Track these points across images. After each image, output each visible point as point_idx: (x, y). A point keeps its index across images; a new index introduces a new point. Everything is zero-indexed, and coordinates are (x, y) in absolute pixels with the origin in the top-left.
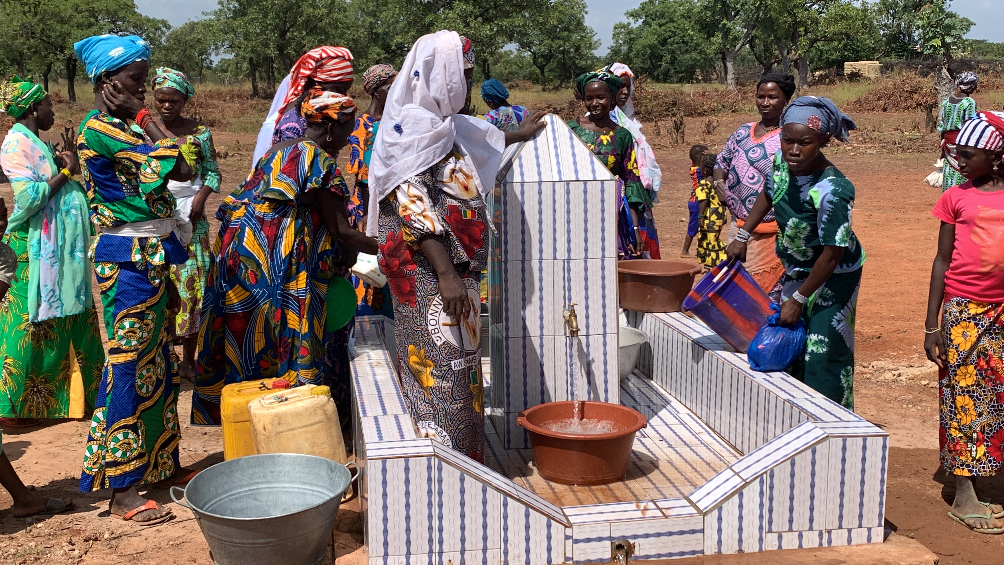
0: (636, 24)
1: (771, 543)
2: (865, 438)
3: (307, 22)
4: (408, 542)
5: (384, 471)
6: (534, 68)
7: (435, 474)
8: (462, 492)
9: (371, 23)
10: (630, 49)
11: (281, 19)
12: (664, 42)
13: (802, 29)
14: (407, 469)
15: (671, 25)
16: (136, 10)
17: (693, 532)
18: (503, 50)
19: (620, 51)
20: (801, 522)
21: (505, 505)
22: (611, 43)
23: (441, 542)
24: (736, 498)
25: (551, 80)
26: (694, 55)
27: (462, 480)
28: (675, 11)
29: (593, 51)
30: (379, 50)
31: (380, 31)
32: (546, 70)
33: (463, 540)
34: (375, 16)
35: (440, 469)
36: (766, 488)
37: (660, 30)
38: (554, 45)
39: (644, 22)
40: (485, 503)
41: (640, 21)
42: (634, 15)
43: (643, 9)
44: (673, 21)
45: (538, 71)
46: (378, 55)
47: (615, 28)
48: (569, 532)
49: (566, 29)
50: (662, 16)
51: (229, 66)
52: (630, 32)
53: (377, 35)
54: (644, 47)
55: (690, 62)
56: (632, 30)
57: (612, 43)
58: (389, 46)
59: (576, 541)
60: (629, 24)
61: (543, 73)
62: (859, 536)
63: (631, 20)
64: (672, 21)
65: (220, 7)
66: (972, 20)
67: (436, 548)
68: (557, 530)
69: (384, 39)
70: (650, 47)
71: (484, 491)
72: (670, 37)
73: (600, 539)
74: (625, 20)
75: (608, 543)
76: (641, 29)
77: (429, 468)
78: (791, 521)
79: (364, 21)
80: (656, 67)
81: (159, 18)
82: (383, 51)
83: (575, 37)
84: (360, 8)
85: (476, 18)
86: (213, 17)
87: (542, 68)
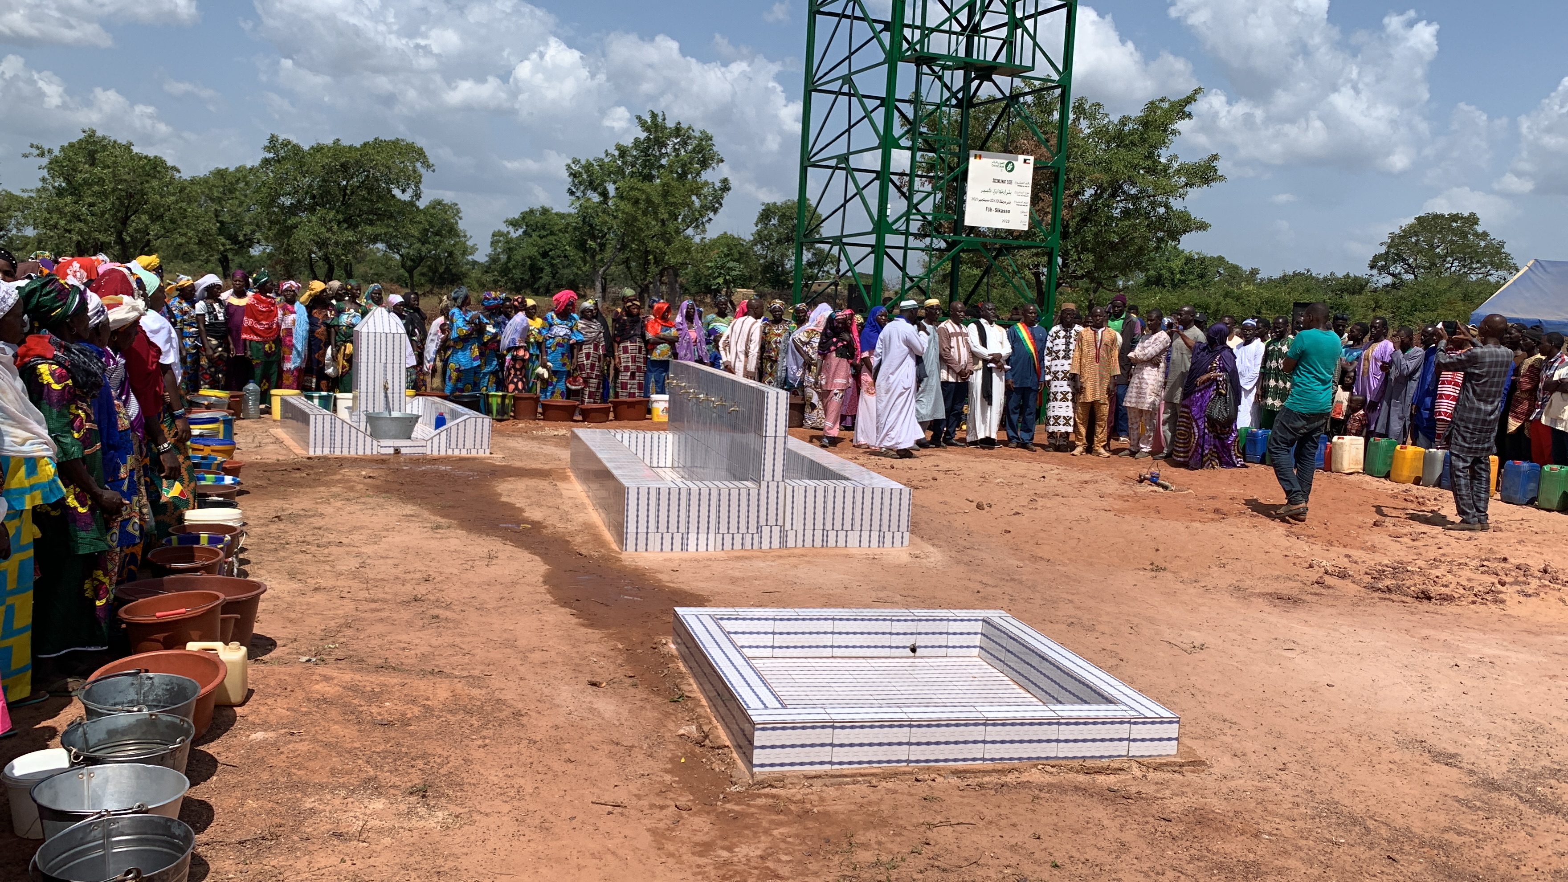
0: (516, 234)
1: (450, 452)
3: (152, 210)
4: (323, 444)
5: (315, 419)
11: (123, 203)
12: (545, 254)
14: (323, 419)
15: (550, 237)
17: (423, 446)
18: (368, 249)
19: (499, 259)
20: (460, 445)
23: (335, 444)
24: (438, 436)
28: (556, 224)
29: (469, 256)
32: (416, 273)
33: (342, 444)
36: (449, 434)
37: (541, 242)
38: (424, 249)
39: (524, 232)
41: (520, 232)
42: (514, 224)
43: (523, 218)
45: (407, 275)
47: (493, 235)
48: (379, 445)
49: (437, 234)
50: (544, 227)
52: (509, 241)
54: (524, 258)
56: (512, 239)
57: (489, 250)
59: (382, 448)
60: (508, 233)
61: (411, 276)
63: (511, 229)
64: (552, 233)
67: (333, 446)
68: (375, 444)
72: (550, 250)
73: (390, 448)
74: (504, 228)
75: (393, 449)
76: (521, 239)
78: (457, 445)
80: (535, 278)
83: (449, 242)
85: (339, 224)
87: (410, 271)
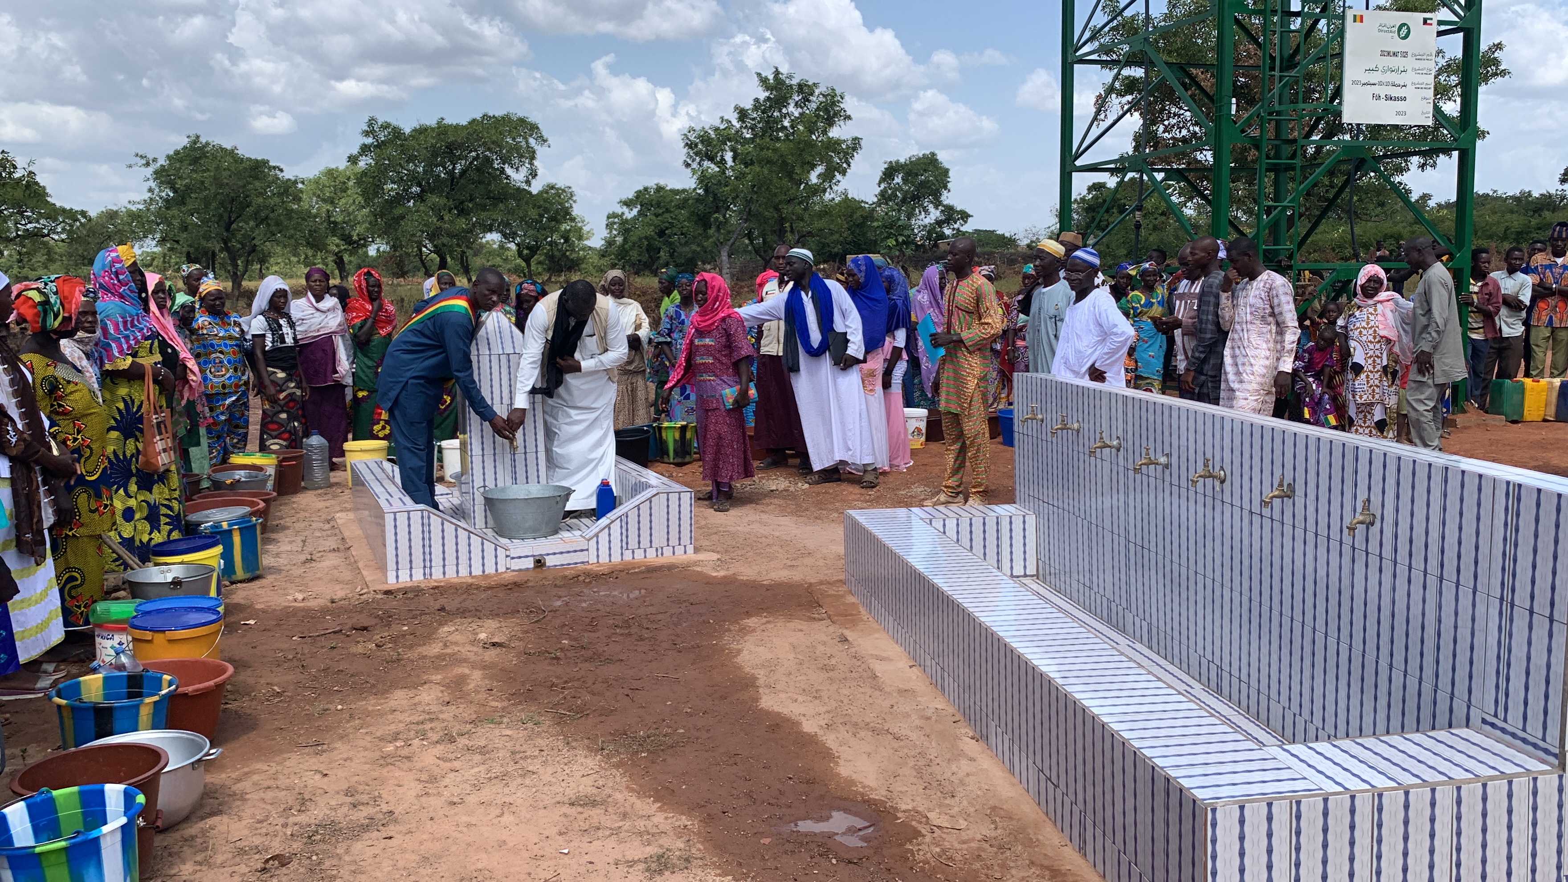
0: (630, 214)
1: (628, 556)
2: (679, 493)
3: (256, 213)
4: (411, 561)
5: (395, 519)
6: (519, 261)
7: (426, 521)
8: (443, 531)
9: (328, 211)
10: (625, 240)
11: (226, 208)
12: (661, 233)
13: (787, 225)
14: (409, 518)
15: (667, 215)
16: (49, 199)
17: (582, 550)
18: (484, 240)
19: (615, 241)
20: (645, 543)
21: (469, 538)
22: (605, 233)
23: (431, 561)
24: (607, 530)
25: (540, 274)
26: (694, 247)
27: (443, 524)
28: (671, 201)
29: (585, 242)
30: (337, 241)
31: (340, 219)
32: (533, 262)
33: (444, 559)
34: (332, 203)
35: (429, 518)
36: (624, 524)
37: (656, 221)
38: (540, 236)
39: (640, 212)
40: (457, 537)
41: (635, 211)
42: (628, 203)
43: (637, 197)
44: (670, 212)
45: (524, 264)
46: (337, 246)
47: (608, 218)
48: (508, 553)
49: (553, 219)
50: (658, 205)
51: (153, 259)
52: (624, 222)
53: (335, 223)
54: (640, 239)
55: (690, 255)
56: (626, 220)
58: (351, 236)
59: (513, 558)
60: (623, 214)
61: (529, 265)
62: (679, 550)
63: (625, 209)
64: (668, 211)
65: (150, 194)
66: (970, 213)
67: (428, 564)
68: (501, 552)
69: (343, 228)
70: (646, 238)
71: (456, 530)
72: (667, 228)
73: (527, 557)
74: (619, 209)
75: (532, 559)
76: (635, 219)
77: (422, 517)
78: (639, 543)
79: (319, 209)
81: (77, 208)
82: (342, 242)
83: (565, 227)
84: (314, 194)
85: (450, 211)
86: (141, 207)
87: (527, 260)
